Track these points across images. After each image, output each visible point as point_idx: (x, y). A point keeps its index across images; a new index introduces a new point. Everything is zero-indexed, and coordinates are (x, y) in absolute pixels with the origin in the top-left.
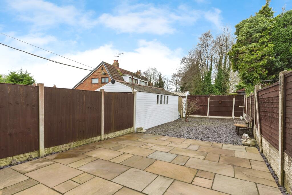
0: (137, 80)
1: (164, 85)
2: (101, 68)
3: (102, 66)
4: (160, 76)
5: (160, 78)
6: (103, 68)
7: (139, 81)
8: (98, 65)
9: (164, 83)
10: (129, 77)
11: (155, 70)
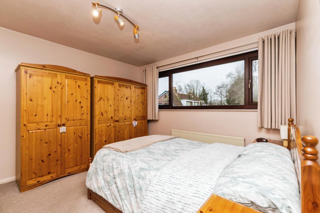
0: (192, 102)
1: (208, 96)
2: (164, 96)
3: (165, 94)
4: (203, 88)
5: (204, 90)
6: (166, 96)
7: (193, 103)
8: (162, 93)
9: (208, 94)
10: (187, 101)
11: (197, 82)
